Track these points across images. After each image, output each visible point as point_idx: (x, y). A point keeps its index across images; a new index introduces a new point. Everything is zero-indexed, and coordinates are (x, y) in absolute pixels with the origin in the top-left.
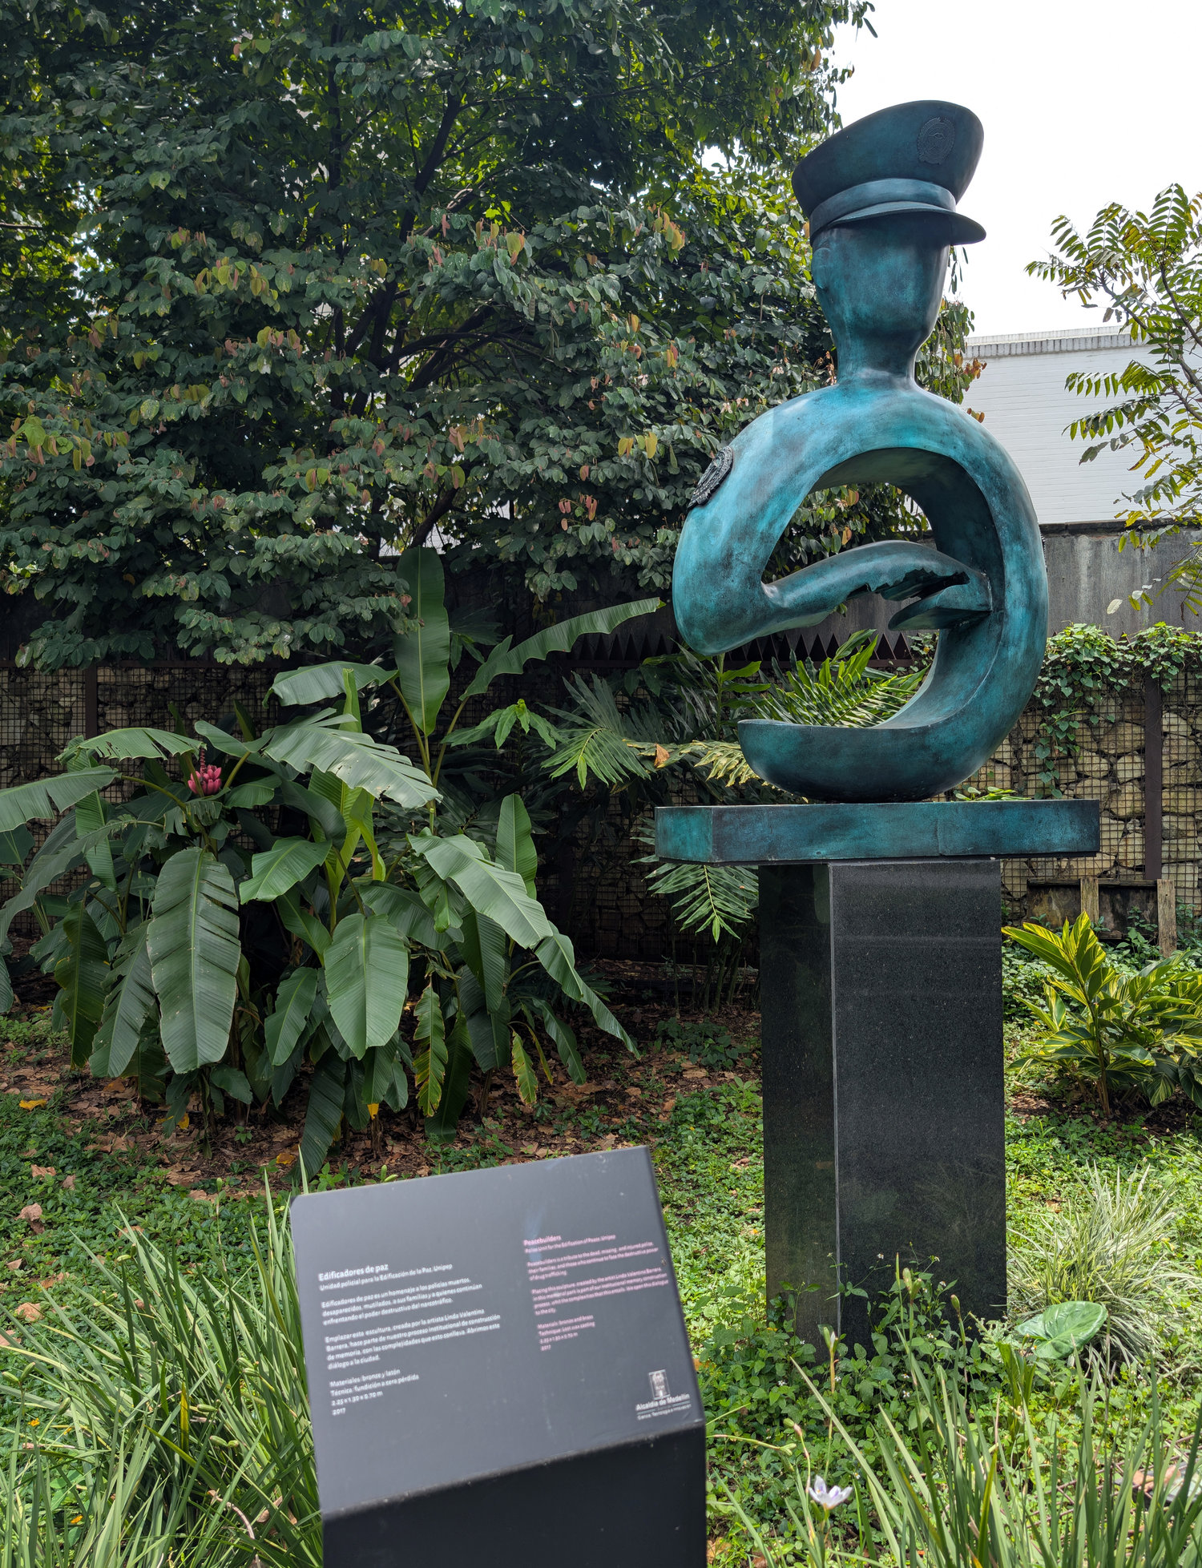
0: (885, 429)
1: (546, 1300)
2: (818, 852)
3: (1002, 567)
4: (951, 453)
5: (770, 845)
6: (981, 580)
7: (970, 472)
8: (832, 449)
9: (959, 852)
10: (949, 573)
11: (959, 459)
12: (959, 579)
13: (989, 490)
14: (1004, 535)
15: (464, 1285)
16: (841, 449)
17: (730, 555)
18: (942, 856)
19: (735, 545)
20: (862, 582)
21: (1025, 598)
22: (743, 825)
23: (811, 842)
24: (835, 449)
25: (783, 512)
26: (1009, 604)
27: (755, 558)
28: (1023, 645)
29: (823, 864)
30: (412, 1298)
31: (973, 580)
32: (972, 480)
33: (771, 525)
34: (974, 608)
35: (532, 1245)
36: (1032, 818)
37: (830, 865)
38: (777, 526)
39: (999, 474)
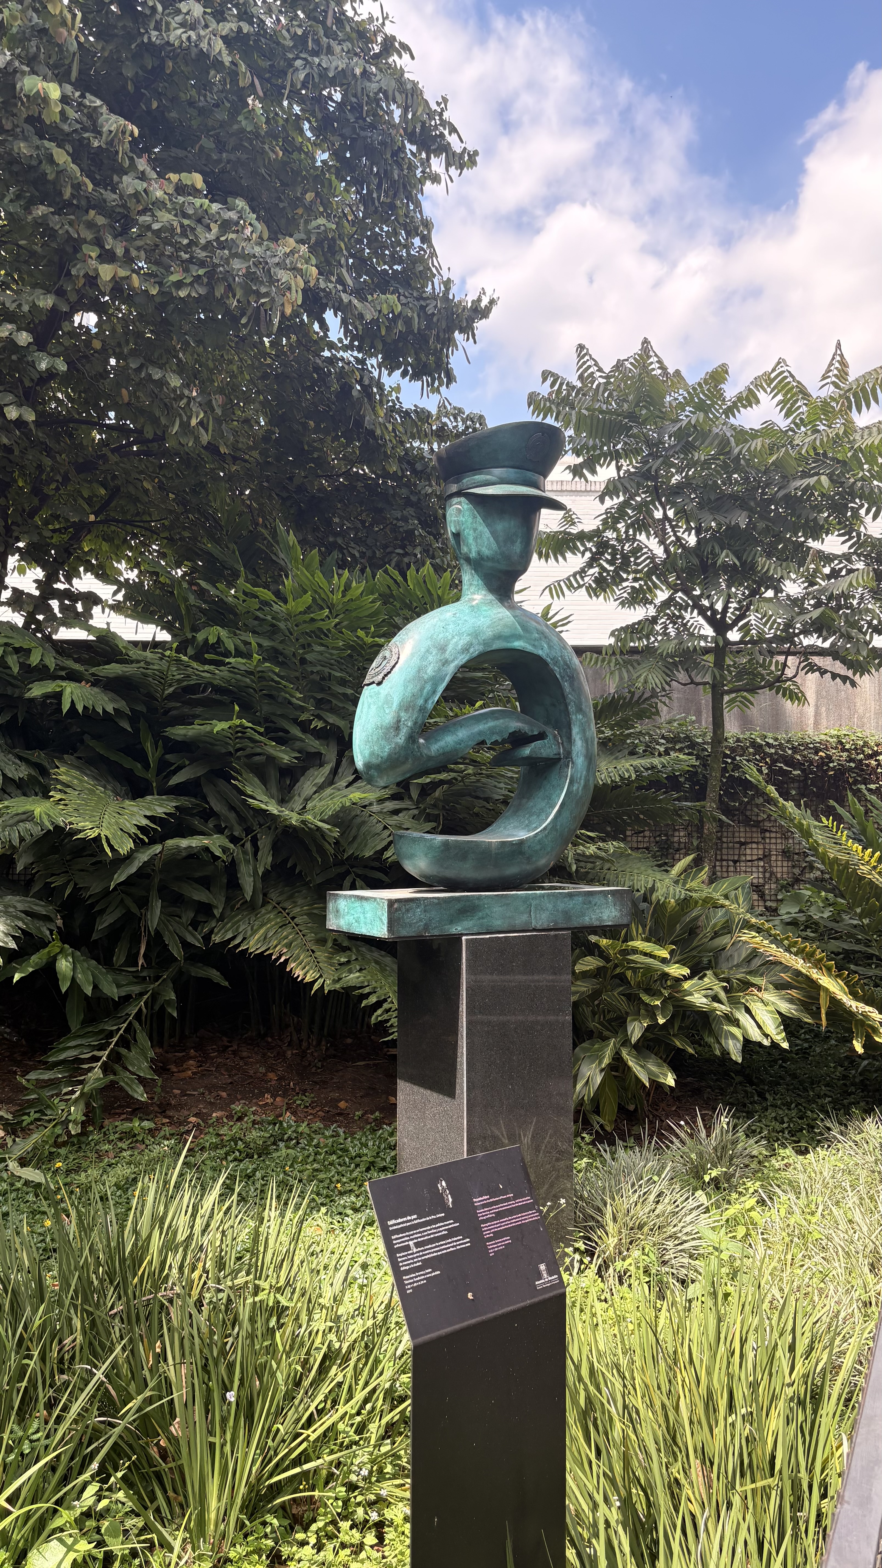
0: (499, 637)
1: (488, 1230)
2: (456, 929)
3: (570, 729)
4: (540, 653)
5: (426, 924)
6: (555, 736)
7: (551, 666)
8: (465, 650)
9: (545, 926)
10: (536, 733)
11: (544, 657)
12: (541, 736)
13: (562, 677)
14: (572, 708)
15: (451, 1224)
16: (472, 650)
17: (399, 721)
18: (534, 930)
19: (402, 714)
20: (481, 739)
21: (584, 751)
22: (408, 911)
23: (451, 922)
24: (468, 650)
25: (434, 692)
26: (574, 755)
27: (415, 723)
28: (582, 782)
29: (457, 939)
30: (431, 1232)
31: (550, 737)
32: (552, 671)
33: (426, 701)
34: (551, 756)
35: (477, 1201)
36: (590, 902)
37: (464, 938)
38: (430, 702)
39: (569, 667)
